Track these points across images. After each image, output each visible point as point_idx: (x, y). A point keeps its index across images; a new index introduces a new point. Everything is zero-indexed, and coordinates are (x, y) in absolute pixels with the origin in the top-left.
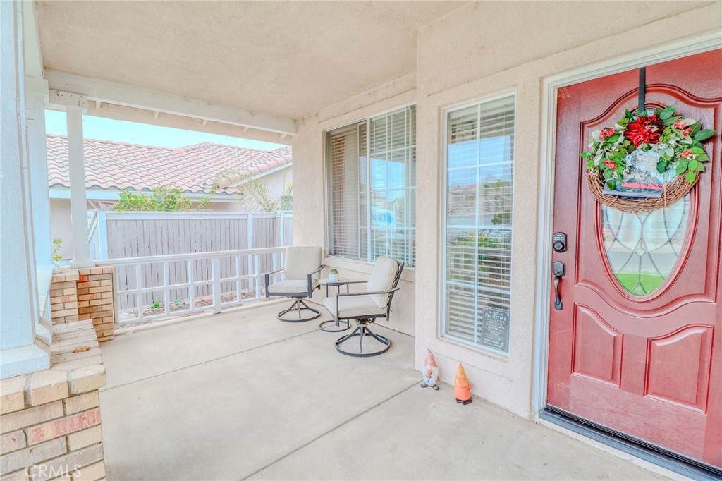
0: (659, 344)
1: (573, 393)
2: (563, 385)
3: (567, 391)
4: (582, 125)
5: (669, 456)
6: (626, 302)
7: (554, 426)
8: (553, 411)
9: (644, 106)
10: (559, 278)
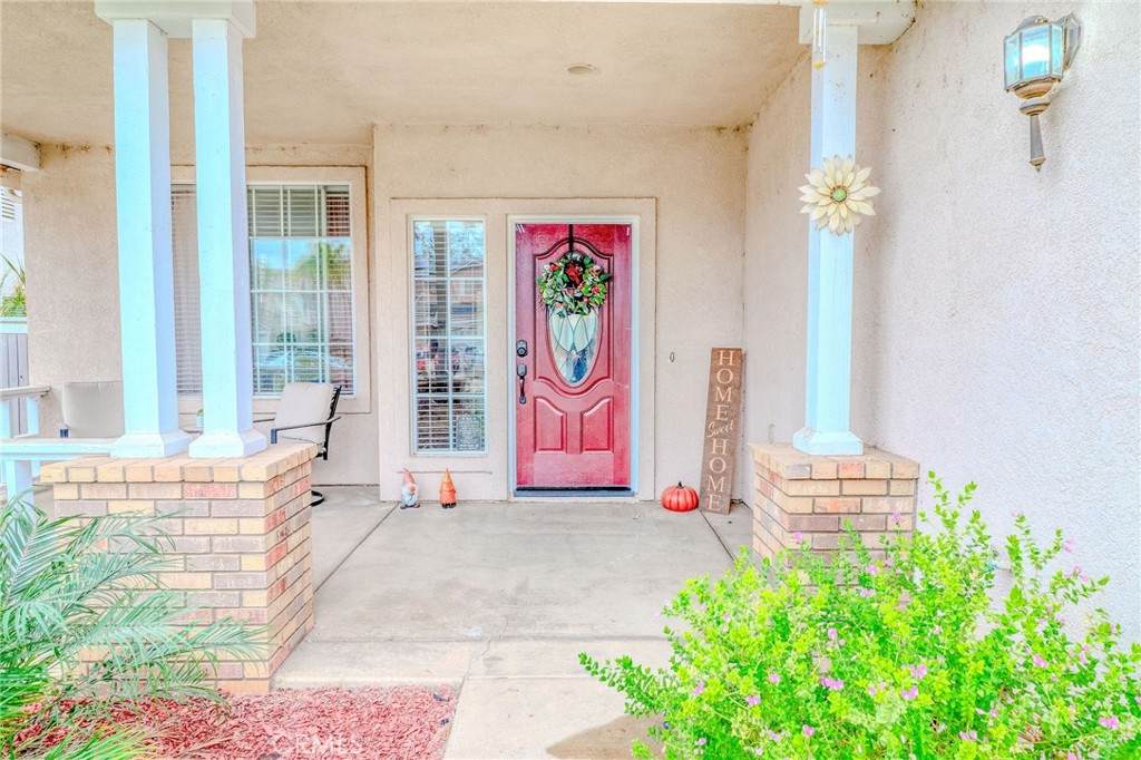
0: (586, 414)
1: (536, 469)
2: (529, 465)
3: (532, 468)
4: (535, 256)
5: (595, 489)
6: (566, 389)
7: (527, 499)
8: (524, 489)
9: (571, 250)
10: (522, 378)
